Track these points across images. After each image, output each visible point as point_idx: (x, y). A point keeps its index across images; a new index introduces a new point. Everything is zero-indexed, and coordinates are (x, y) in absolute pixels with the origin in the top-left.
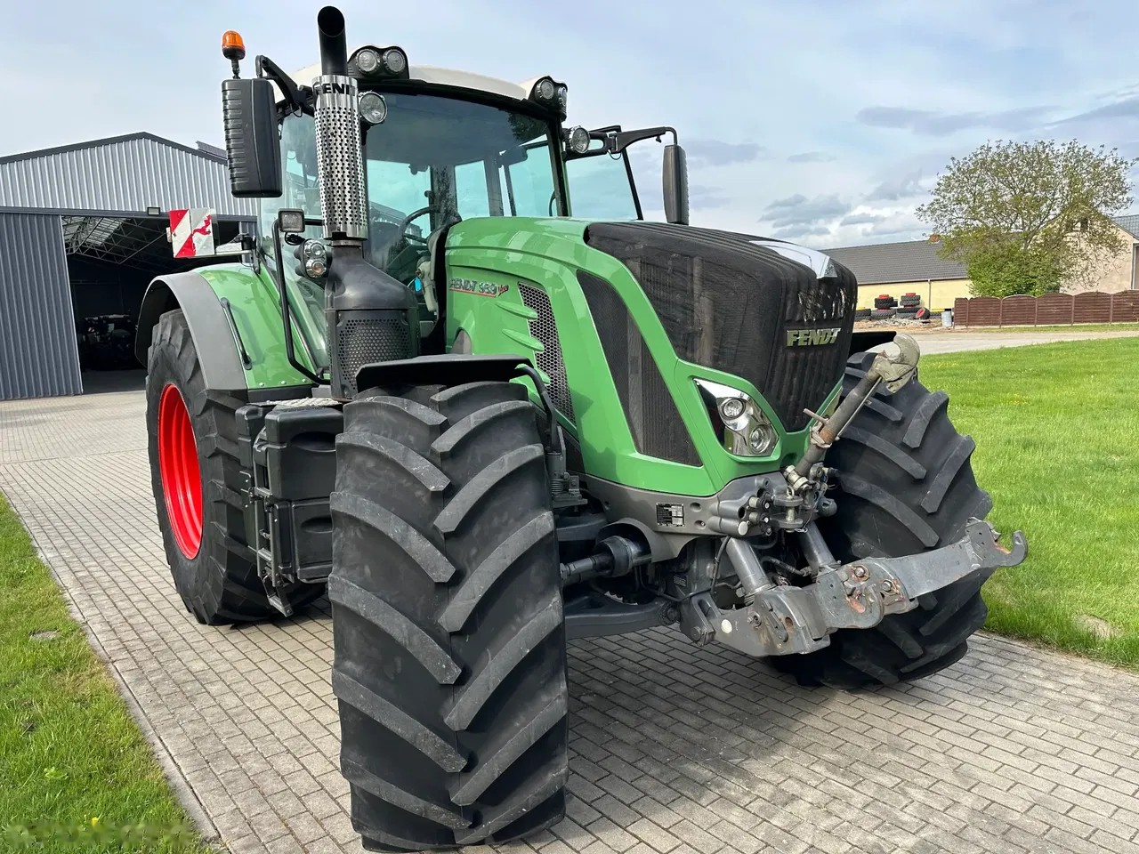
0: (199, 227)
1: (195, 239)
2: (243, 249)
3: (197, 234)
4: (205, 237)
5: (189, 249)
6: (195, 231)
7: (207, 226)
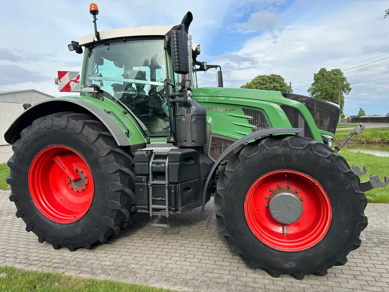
0: (74, 79)
1: (71, 84)
2: (95, 90)
3: (72, 82)
4: (76, 84)
5: (68, 88)
6: (71, 81)
7: (77, 79)
